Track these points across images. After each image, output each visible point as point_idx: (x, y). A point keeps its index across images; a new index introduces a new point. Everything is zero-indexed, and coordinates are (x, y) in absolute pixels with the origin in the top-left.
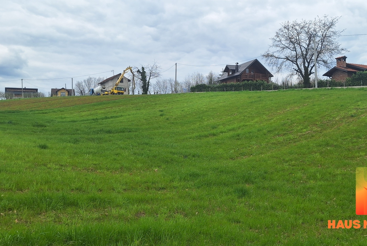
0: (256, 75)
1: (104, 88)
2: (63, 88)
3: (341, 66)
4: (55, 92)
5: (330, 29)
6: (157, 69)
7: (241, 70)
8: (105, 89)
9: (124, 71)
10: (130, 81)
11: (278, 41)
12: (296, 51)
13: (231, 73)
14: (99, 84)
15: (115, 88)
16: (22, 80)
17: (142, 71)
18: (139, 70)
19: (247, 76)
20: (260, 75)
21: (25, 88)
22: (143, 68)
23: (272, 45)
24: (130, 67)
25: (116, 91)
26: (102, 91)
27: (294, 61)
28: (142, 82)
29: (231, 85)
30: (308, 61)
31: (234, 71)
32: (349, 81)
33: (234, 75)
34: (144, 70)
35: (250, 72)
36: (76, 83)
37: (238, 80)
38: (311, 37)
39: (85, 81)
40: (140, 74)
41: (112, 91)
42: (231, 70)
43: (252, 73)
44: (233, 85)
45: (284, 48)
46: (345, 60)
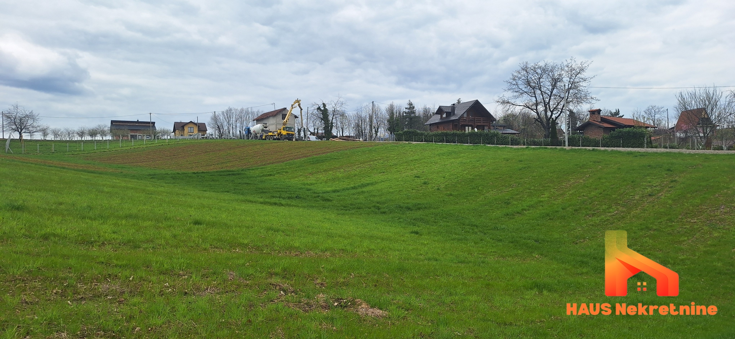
0: (476, 118)
1: (266, 127)
2: (191, 122)
3: (595, 120)
4: (179, 127)
5: (579, 75)
6: (343, 106)
7: (459, 112)
8: (267, 129)
9: (292, 105)
10: (297, 117)
11: (514, 85)
12: (535, 97)
13: (444, 116)
14: (254, 120)
15: (284, 128)
16: (150, 114)
17: (323, 109)
18: (319, 107)
19: (466, 120)
20: (481, 119)
21: (138, 120)
22: (324, 105)
23: (507, 89)
24: (299, 100)
25: (284, 133)
26: (263, 130)
27: (534, 109)
28: (323, 121)
29: (454, 133)
30: (552, 110)
31: (449, 114)
32: (607, 139)
33: (452, 119)
34: (326, 107)
35: (468, 115)
36: (212, 116)
37: (455, 125)
38: (555, 82)
39: (223, 113)
40: (321, 112)
41: (279, 132)
42: (446, 112)
43: (470, 116)
44: (456, 133)
45: (522, 94)
46: (599, 113)
